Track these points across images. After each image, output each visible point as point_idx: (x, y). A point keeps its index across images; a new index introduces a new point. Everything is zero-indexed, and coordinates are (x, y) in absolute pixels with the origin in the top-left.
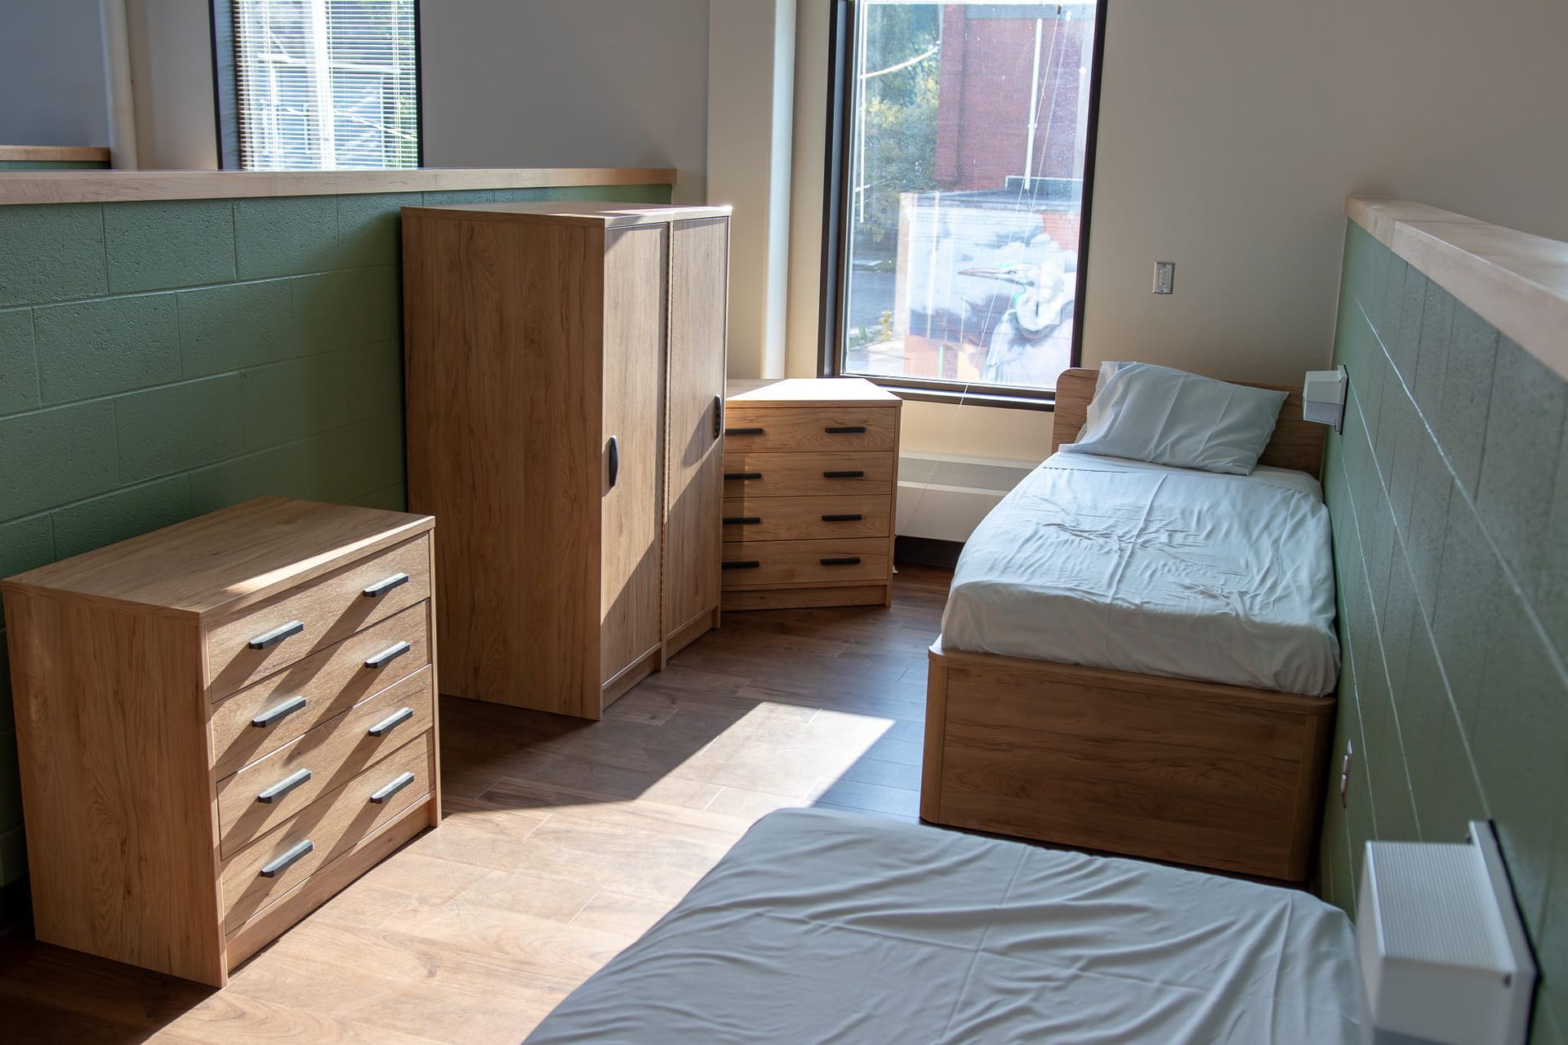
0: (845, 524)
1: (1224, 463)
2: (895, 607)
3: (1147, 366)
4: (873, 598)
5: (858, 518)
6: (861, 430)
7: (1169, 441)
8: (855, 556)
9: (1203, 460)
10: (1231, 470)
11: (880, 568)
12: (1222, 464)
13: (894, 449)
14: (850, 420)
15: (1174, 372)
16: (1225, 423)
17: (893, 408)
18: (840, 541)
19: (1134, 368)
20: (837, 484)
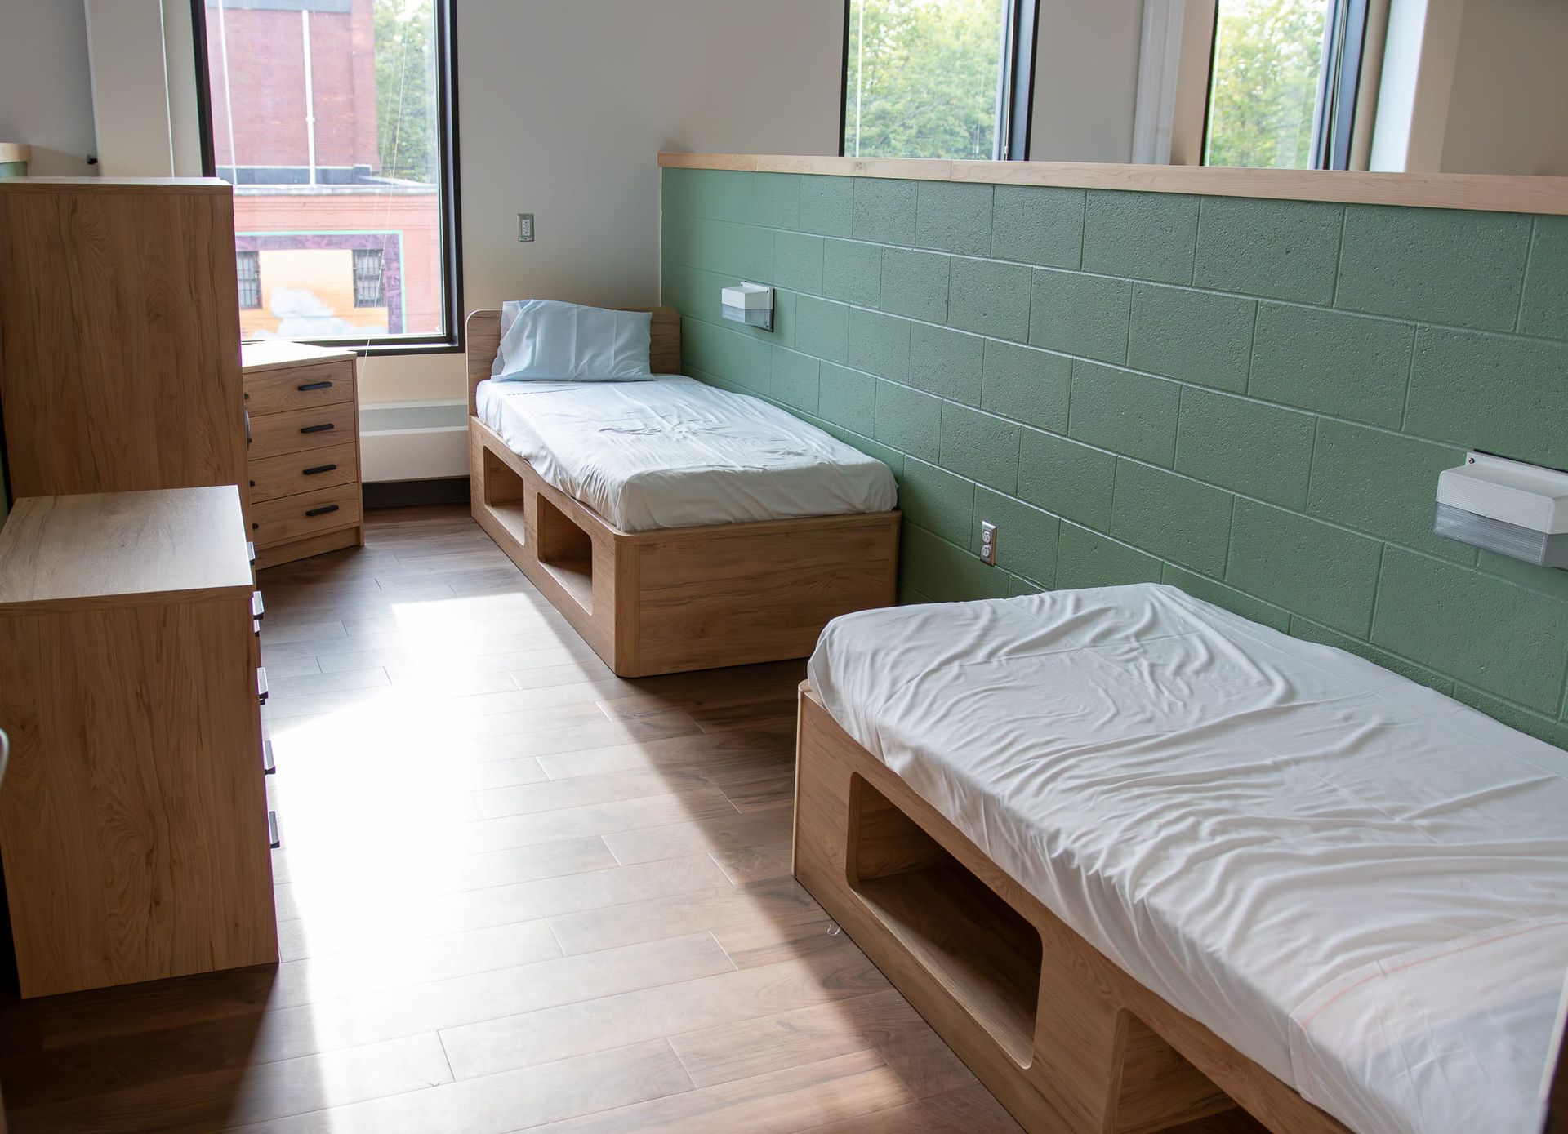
0: (322, 475)
1: (635, 372)
2: (368, 545)
3: (543, 303)
4: (348, 541)
5: (332, 467)
6: (327, 384)
7: (586, 359)
8: (334, 503)
9: (618, 373)
10: (643, 378)
11: (352, 513)
12: (633, 374)
13: (353, 401)
14: (316, 376)
15: (568, 305)
16: (621, 342)
17: (349, 361)
18: (319, 491)
19: (534, 305)
20: (312, 438)
